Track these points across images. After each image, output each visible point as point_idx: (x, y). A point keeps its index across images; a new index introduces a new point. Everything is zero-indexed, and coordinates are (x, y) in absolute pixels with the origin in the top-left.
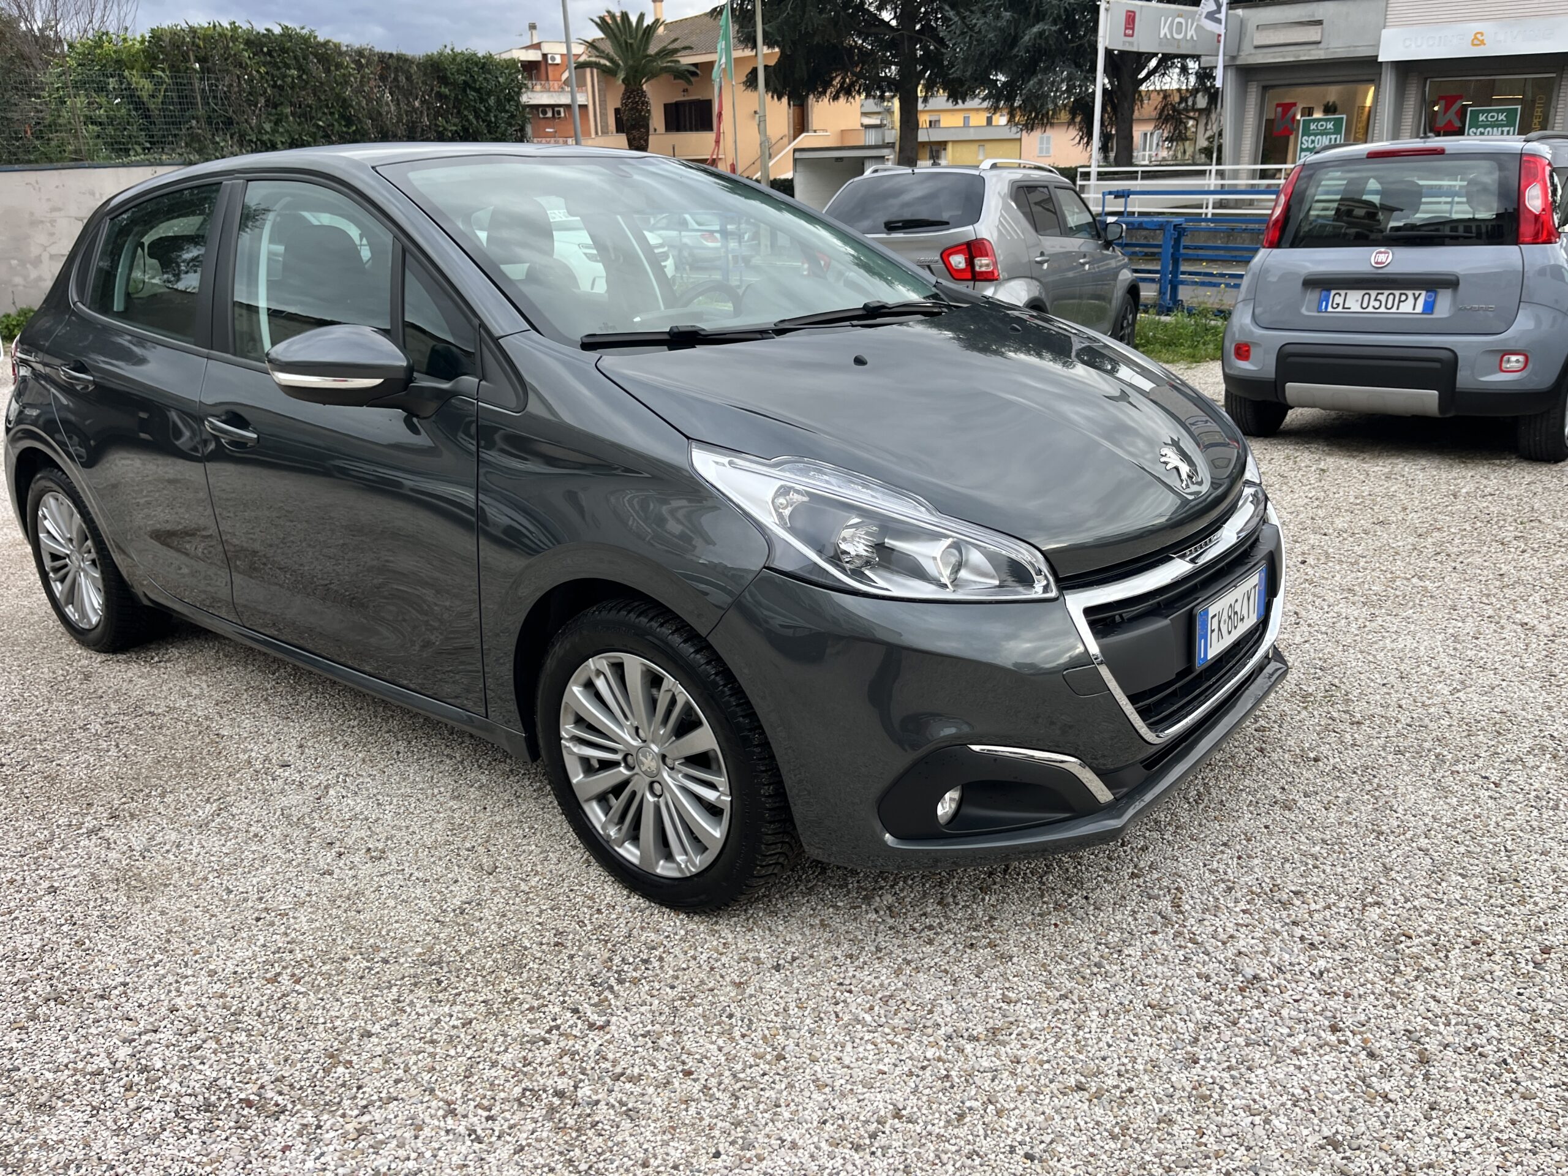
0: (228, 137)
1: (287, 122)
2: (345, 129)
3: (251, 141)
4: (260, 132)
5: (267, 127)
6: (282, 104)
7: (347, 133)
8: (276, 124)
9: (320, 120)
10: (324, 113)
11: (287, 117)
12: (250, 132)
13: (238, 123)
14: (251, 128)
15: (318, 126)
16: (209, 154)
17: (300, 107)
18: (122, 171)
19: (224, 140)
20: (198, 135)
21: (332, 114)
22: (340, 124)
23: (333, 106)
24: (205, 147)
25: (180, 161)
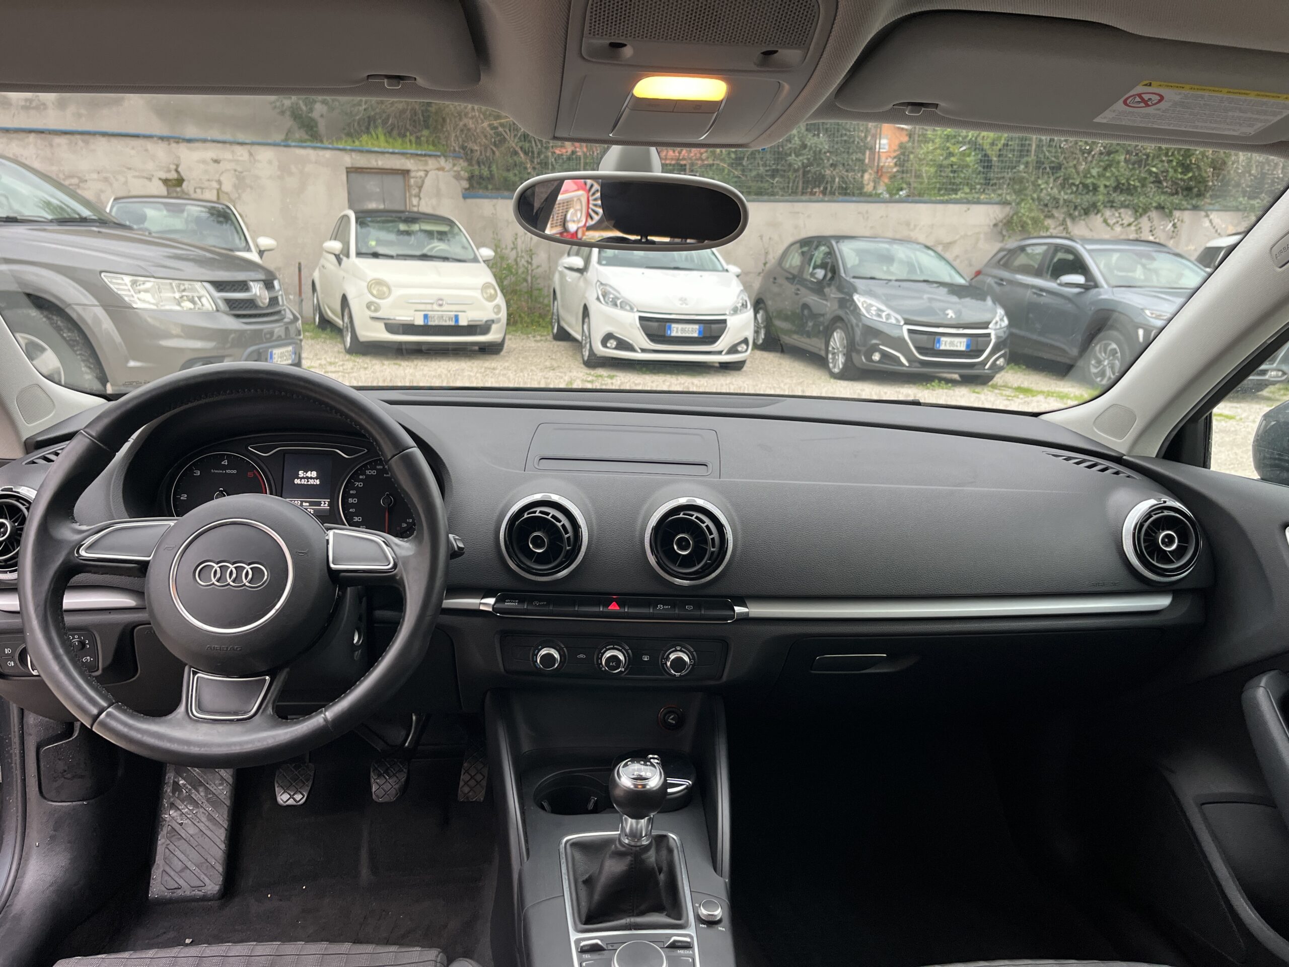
0: (1051, 180)
1: (1117, 168)
2: (1180, 176)
3: (1073, 184)
4: (1085, 177)
5: (1094, 172)
6: (1117, 151)
7: (1181, 179)
8: (1105, 169)
9: (1154, 166)
10: (1162, 161)
11: (1118, 162)
12: (1075, 176)
13: (1066, 168)
14: (1078, 173)
15: (1151, 173)
16: (1026, 195)
17: (1137, 154)
18: (940, 207)
19: (1047, 183)
20: (1023, 178)
21: (1170, 161)
22: (1176, 171)
23: (1173, 154)
24: (1025, 189)
25: (997, 199)
